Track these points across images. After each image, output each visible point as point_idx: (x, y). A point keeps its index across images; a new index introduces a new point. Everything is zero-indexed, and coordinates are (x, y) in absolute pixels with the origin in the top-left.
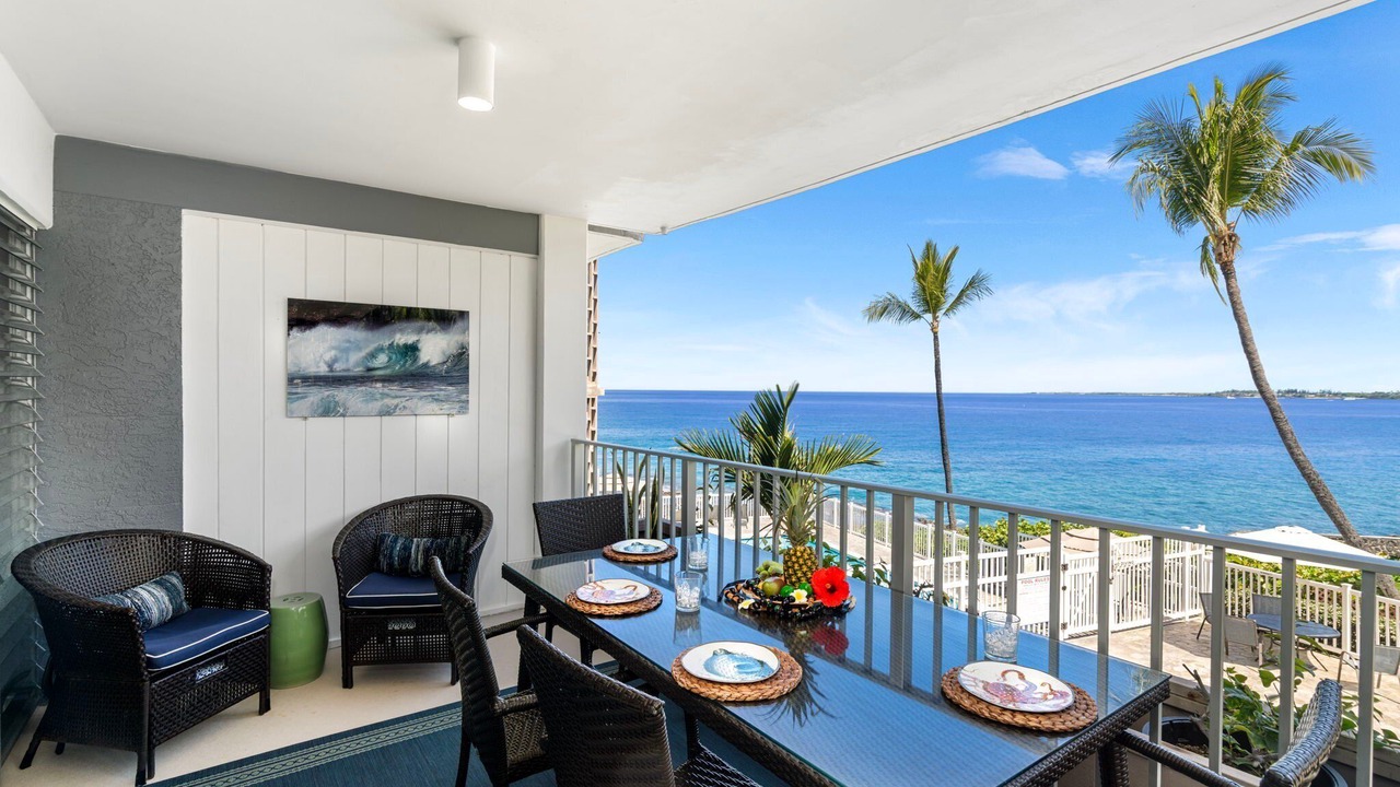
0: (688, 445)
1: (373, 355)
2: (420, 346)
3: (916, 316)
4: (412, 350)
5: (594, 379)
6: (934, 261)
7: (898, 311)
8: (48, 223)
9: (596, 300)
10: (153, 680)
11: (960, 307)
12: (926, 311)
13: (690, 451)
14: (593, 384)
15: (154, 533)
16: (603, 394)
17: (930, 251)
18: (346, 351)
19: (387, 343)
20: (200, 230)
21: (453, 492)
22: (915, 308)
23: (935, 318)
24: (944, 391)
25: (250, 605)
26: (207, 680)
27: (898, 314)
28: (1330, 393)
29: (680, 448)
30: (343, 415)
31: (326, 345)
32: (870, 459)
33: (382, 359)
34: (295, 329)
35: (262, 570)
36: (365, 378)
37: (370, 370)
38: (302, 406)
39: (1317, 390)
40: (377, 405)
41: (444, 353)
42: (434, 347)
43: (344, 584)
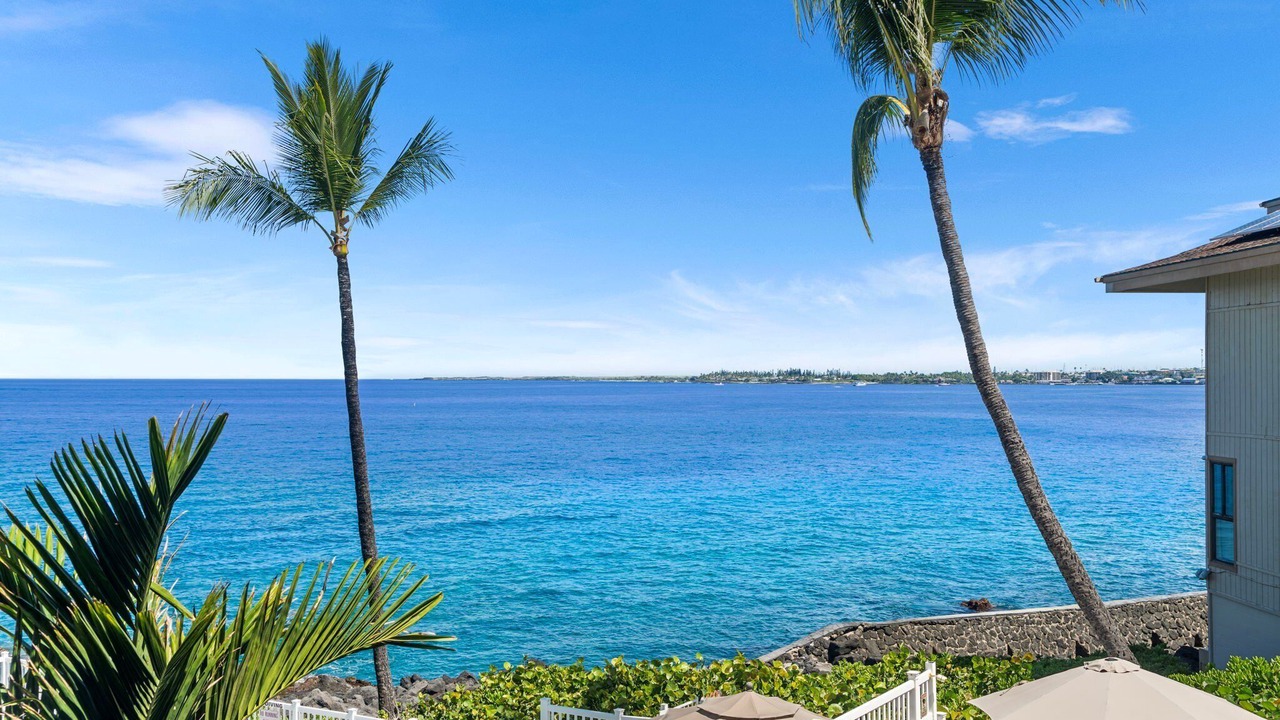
3: (299, 216)
7: (255, 198)
11: (391, 203)
12: (318, 205)
17: (321, 63)
22: (294, 195)
23: (341, 222)
27: (252, 206)
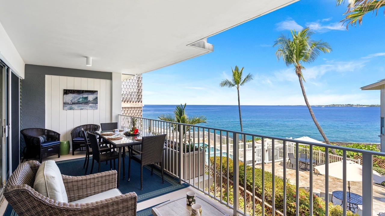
0: (161, 118)
1: (79, 99)
2: (88, 97)
3: (233, 85)
4: (87, 98)
5: (141, 102)
6: (237, 71)
8: (24, 78)
9: (142, 83)
10: (42, 149)
11: (245, 83)
12: (236, 84)
13: (162, 120)
14: (141, 104)
15: (41, 129)
16: (144, 106)
17: (237, 69)
18: (74, 98)
19: (82, 97)
20: (48, 78)
21: (94, 124)
22: (233, 83)
23: (238, 86)
24: (240, 105)
25: (57, 140)
26: (50, 150)
27: (228, 85)
28: (359, 105)
29: (160, 119)
30: (74, 110)
31: (71, 97)
32: (205, 121)
33: (81, 100)
34: (65, 95)
35: (59, 135)
36: (78, 103)
37: (78, 102)
38: (66, 108)
39: (356, 104)
40: (80, 108)
41: (93, 98)
42: (91, 97)
43: (73, 138)
